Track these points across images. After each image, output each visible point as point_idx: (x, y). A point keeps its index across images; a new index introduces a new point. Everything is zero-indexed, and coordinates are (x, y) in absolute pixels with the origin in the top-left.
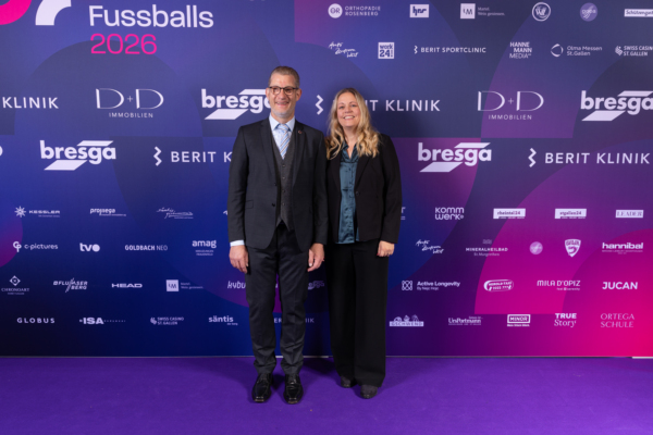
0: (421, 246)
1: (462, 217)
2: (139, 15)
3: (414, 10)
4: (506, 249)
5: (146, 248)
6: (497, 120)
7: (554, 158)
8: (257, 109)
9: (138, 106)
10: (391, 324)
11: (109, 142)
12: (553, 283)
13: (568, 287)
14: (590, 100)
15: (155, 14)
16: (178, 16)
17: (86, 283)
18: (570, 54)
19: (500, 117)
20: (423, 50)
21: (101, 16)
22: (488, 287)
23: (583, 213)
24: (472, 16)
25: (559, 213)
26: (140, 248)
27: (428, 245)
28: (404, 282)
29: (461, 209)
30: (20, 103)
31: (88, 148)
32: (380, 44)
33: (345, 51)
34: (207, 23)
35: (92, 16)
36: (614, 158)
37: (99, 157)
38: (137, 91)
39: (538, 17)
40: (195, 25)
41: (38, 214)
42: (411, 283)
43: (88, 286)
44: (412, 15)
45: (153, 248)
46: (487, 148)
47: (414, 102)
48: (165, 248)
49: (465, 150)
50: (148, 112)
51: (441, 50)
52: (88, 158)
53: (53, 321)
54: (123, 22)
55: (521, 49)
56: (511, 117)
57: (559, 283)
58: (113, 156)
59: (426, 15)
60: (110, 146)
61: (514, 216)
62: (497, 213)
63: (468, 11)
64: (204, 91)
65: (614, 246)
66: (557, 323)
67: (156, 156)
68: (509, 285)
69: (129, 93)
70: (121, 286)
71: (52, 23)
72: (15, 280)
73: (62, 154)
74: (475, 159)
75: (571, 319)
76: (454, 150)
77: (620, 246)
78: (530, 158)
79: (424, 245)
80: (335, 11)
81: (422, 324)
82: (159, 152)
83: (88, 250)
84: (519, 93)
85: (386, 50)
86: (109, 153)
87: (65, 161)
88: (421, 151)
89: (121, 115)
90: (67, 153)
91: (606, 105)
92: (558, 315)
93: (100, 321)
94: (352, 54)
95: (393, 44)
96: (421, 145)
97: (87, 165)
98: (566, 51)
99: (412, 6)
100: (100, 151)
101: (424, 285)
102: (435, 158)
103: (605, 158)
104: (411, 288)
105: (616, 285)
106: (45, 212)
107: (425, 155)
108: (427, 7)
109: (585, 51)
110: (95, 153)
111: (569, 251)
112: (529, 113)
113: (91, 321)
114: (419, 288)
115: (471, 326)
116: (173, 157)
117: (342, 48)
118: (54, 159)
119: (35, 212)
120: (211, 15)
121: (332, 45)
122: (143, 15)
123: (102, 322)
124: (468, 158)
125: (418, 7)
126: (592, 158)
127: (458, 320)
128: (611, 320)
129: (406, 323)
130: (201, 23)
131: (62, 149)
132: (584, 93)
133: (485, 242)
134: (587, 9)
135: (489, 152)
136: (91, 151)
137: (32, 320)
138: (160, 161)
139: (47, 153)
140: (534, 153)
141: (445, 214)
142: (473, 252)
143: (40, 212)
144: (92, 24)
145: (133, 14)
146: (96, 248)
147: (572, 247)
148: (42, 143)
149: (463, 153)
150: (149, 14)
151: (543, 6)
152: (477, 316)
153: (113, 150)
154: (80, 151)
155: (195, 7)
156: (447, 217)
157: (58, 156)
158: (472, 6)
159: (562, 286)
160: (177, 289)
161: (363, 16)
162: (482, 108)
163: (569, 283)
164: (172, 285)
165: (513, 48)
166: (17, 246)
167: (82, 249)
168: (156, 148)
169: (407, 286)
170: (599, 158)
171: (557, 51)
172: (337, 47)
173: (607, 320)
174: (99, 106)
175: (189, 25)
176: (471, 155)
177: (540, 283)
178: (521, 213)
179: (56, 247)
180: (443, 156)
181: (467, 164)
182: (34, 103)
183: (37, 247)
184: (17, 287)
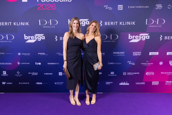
0: (129, 63)
1: (140, 55)
4: (153, 64)
5: (53, 64)
6: (151, 27)
7: (167, 38)
8: (84, 25)
9: (51, 24)
10: (120, 84)
11: (43, 35)
12: (165, 73)
13: (170, 74)
17: (37, 73)
19: (152, 26)
20: (131, 7)
22: (147, 74)
25: (168, 53)
26: (52, 64)
27: (131, 63)
28: (124, 73)
29: (140, 52)
30: (18, 24)
31: (37, 36)
32: (119, 6)
33: (109, 8)
37: (40, 39)
38: (50, 20)
40: (66, 1)
41: (24, 55)
42: (126, 73)
43: (38, 74)
45: (55, 64)
46: (148, 35)
47: (128, 22)
48: (59, 64)
49: (142, 36)
50: (53, 26)
51: (136, 7)
52: (37, 39)
53: (28, 83)
55: (159, 6)
56: (155, 26)
57: (167, 73)
58: (44, 39)
60: (43, 36)
61: (155, 54)
62: (150, 54)
64: (69, 20)
66: (166, 84)
67: (56, 38)
68: (153, 73)
69: (48, 21)
70: (47, 74)
71: (27, 1)
72: (18, 72)
73: (30, 38)
74: (145, 38)
75: (170, 83)
76: (139, 36)
78: (160, 38)
79: (130, 62)
81: (128, 84)
82: (57, 37)
83: (38, 64)
84: (158, 19)
85: (120, 7)
86: (43, 38)
87: (31, 40)
88: (129, 36)
89: (46, 27)
92: (166, 82)
93: (41, 83)
94: (110, 8)
95: (122, 5)
96: (129, 34)
97: (37, 41)
100: (40, 37)
101: (129, 74)
102: (133, 38)
104: (126, 74)
106: (26, 54)
107: (130, 37)
110: (39, 38)
111: (170, 64)
112: (161, 25)
113: (39, 83)
114: (128, 74)
115: (142, 85)
116: (60, 38)
117: (108, 7)
118: (28, 39)
119: (23, 54)
121: (105, 6)
123: (42, 84)
124: (143, 38)
127: (138, 83)
129: (124, 84)
130: (68, 1)
131: (30, 37)
135: (149, 36)
136: (38, 37)
137: (23, 83)
138: (57, 40)
139: (26, 38)
140: (162, 36)
141: (136, 54)
142: (143, 64)
143: (25, 54)
144: (38, 1)
146: (40, 64)
148: (25, 35)
149: (141, 37)
152: (144, 82)
153: (44, 37)
154: (35, 37)
156: (136, 55)
157: (29, 39)
160: (62, 75)
162: (147, 24)
163: (170, 73)
164: (60, 74)
165: (157, 6)
166: (19, 63)
167: (36, 64)
168: (56, 36)
169: (125, 74)
171: (169, 7)
172: (106, 7)
174: (40, 25)
175: (65, 1)
176: (144, 37)
177: (162, 73)
178: (157, 53)
179: (29, 63)
180: (136, 38)
181: (142, 40)
182: (22, 24)
183: (24, 63)
184: (19, 74)
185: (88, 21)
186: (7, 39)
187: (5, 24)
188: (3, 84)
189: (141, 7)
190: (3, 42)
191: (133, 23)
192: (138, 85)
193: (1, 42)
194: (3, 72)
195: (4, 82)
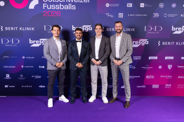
1: (141, 59)
2: (56, 6)
3: (128, 5)
4: (152, 67)
7: (165, 43)
8: (87, 30)
10: (122, 87)
12: (165, 76)
14: (174, 28)
15: (60, 6)
16: (67, 6)
17: (41, 76)
18: (169, 16)
19: (151, 33)
20: (130, 15)
21: (46, 6)
22: (147, 77)
23: (172, 58)
24: (143, 7)
25: (166, 58)
29: (140, 57)
30: (24, 29)
31: (42, 41)
32: (119, 14)
34: (74, 8)
35: (44, 6)
36: (181, 43)
39: (161, 7)
40: (71, 9)
44: (128, 6)
46: (147, 41)
51: (135, 15)
52: (42, 43)
53: (31, 86)
54: (52, 8)
55: (156, 15)
56: (154, 33)
57: (166, 76)
59: (131, 6)
61: (154, 59)
62: (150, 58)
63: (142, 5)
64: (73, 26)
65: (181, 67)
66: (166, 87)
68: (153, 77)
71: (33, 8)
72: (22, 76)
75: (170, 86)
76: (138, 41)
77: (183, 67)
78: (159, 43)
79: (130, 66)
80: (108, 5)
84: (156, 26)
85: (121, 15)
87: (36, 44)
89: (51, 32)
90: (36, 42)
91: (179, 30)
92: (166, 85)
93: (44, 86)
94: (112, 16)
95: (122, 14)
97: (42, 45)
98: (168, 15)
99: (128, 4)
101: (130, 77)
102: (133, 43)
103: (178, 43)
105: (181, 77)
108: (131, 4)
109: (173, 15)
110: (44, 42)
111: (169, 68)
112: (158, 32)
113: (42, 86)
115: (143, 88)
117: (109, 15)
118: (33, 44)
119: (28, 57)
120: (75, 6)
121: (107, 14)
122: (57, 6)
124: (142, 43)
125: (129, 4)
126: (175, 44)
127: (139, 86)
128: (180, 86)
130: (72, 8)
131: (35, 41)
132: (173, 26)
133: (147, 65)
134: (173, 5)
135: (148, 42)
137: (26, 86)
139: (31, 42)
140: (160, 42)
144: (44, 8)
145: (55, 6)
146: (43, 67)
147: (170, 67)
148: (30, 39)
149: (141, 42)
150: (59, 6)
151: (162, 4)
152: (144, 85)
154: (40, 41)
155: (71, 4)
156: (136, 59)
157: (34, 43)
158: (143, 4)
159: (167, 77)
161: (115, 7)
162: (146, 30)
163: (169, 76)
165: (154, 15)
166: (22, 67)
167: (40, 67)
170: (177, 43)
171: (166, 15)
172: (108, 15)
173: (179, 86)
174: (45, 30)
175: (69, 9)
176: (143, 43)
177: (161, 76)
178: (156, 58)
179: (33, 67)
180: (136, 43)
181: (142, 45)
182: (28, 29)
183: (28, 67)
184: (22, 77)
185: (91, 27)
186: (13, 43)
187: (11, 29)
188: (5, 87)
189: (139, 15)
190: (8, 45)
191: (133, 30)
192: (139, 88)
193: (6, 45)
194: (7, 75)
195: (7, 86)
